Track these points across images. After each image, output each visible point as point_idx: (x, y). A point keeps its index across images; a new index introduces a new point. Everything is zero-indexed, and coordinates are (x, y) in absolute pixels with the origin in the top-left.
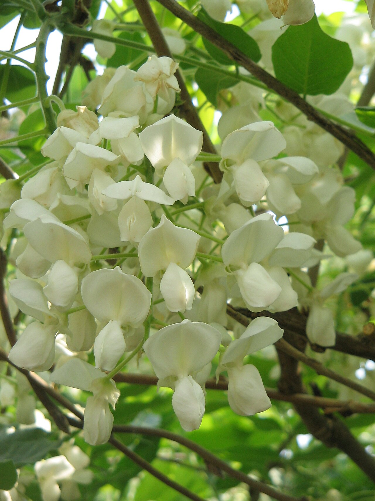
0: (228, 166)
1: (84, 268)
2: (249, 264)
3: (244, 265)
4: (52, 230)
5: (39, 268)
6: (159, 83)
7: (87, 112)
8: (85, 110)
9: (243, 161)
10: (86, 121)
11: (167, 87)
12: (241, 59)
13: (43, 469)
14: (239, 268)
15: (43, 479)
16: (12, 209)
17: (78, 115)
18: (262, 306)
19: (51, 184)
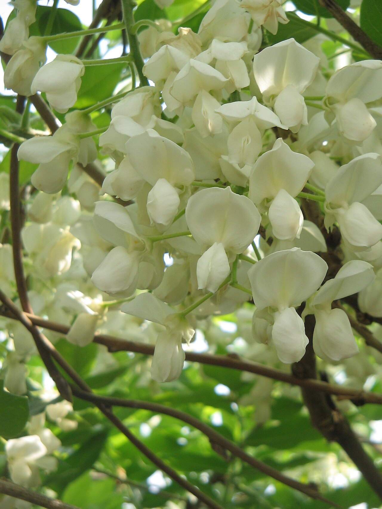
0: (331, 104)
1: (184, 190)
2: (350, 203)
3: (345, 204)
4: (155, 147)
5: (131, 189)
6: (269, 10)
7: (191, 34)
8: (189, 32)
9: (347, 100)
10: (189, 44)
11: (276, 16)
12: (332, 6)
13: (14, 448)
14: (340, 206)
15: (13, 458)
16: (112, 124)
17: (179, 38)
18: (365, 246)
19: (143, 108)
